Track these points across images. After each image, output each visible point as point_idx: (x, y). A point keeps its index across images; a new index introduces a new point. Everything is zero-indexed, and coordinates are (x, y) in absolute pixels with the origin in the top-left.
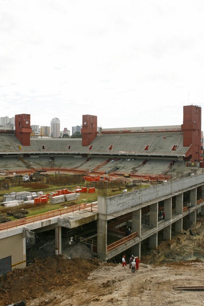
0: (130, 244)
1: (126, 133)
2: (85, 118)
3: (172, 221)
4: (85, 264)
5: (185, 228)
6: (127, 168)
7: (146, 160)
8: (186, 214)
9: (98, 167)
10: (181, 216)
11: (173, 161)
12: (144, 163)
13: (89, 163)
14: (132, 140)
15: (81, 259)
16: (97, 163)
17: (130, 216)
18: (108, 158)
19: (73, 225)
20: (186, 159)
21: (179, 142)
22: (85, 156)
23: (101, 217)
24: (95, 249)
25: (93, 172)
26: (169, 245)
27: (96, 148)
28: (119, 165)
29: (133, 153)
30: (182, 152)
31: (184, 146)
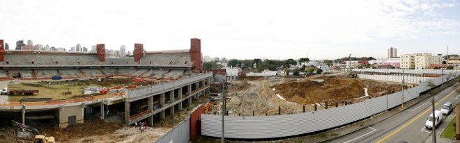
0: (145, 116)
1: (159, 54)
2: (136, 45)
3: (174, 103)
4: (116, 126)
5: (184, 107)
6: (159, 74)
7: (170, 69)
8: (184, 99)
9: (143, 74)
10: (181, 101)
11: (185, 69)
12: (169, 71)
13: (138, 71)
14: (162, 58)
15: (114, 123)
16: (142, 71)
17: (146, 100)
18: (149, 68)
19: (109, 104)
20: (193, 68)
21: (188, 59)
22: (136, 67)
23: (127, 100)
24: (124, 119)
25: (139, 77)
26: (172, 118)
27: (143, 63)
28: (155, 73)
29: (163, 66)
30: (190, 65)
31: (192, 61)
